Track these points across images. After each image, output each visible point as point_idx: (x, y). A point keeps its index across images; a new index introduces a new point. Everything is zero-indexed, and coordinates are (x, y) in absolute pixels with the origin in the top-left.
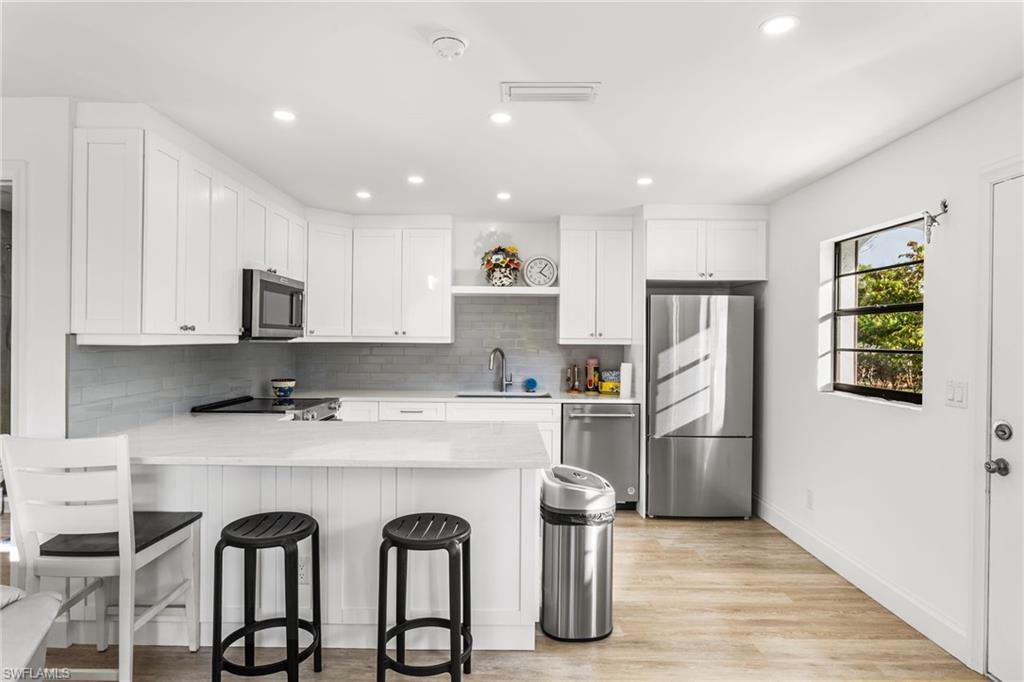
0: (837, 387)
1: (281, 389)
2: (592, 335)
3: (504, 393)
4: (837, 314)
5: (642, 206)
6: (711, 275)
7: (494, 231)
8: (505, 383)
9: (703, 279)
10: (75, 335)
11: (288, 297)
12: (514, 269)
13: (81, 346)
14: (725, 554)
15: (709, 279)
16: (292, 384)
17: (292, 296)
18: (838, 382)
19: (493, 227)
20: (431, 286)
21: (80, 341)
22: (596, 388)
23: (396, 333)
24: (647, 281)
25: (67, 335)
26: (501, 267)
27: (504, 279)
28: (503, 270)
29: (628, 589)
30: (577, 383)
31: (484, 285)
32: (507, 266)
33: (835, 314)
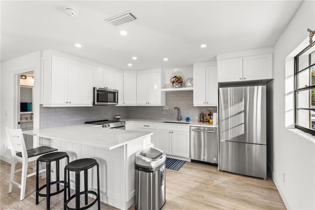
0: (296, 127)
1: (116, 118)
2: (204, 103)
3: (179, 122)
4: (296, 91)
5: (216, 56)
6: (245, 79)
7: (176, 71)
8: (180, 118)
9: (242, 80)
10: (42, 104)
11: (113, 94)
12: (180, 82)
13: (44, 107)
14: (238, 193)
15: (244, 80)
16: (120, 117)
17: (114, 94)
18: (296, 124)
19: (176, 70)
20: (155, 88)
21: (44, 106)
22: (209, 122)
23: (147, 103)
24: (218, 83)
25: (40, 105)
26: (175, 82)
27: (176, 86)
28: (176, 83)
29: (182, 197)
30: (202, 119)
31: (172, 88)
32: (177, 82)
33: (295, 91)
